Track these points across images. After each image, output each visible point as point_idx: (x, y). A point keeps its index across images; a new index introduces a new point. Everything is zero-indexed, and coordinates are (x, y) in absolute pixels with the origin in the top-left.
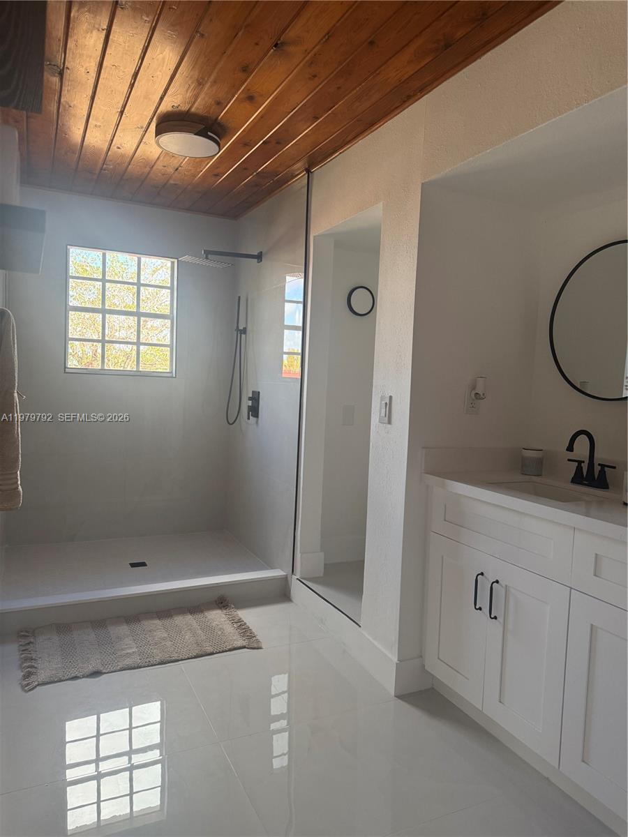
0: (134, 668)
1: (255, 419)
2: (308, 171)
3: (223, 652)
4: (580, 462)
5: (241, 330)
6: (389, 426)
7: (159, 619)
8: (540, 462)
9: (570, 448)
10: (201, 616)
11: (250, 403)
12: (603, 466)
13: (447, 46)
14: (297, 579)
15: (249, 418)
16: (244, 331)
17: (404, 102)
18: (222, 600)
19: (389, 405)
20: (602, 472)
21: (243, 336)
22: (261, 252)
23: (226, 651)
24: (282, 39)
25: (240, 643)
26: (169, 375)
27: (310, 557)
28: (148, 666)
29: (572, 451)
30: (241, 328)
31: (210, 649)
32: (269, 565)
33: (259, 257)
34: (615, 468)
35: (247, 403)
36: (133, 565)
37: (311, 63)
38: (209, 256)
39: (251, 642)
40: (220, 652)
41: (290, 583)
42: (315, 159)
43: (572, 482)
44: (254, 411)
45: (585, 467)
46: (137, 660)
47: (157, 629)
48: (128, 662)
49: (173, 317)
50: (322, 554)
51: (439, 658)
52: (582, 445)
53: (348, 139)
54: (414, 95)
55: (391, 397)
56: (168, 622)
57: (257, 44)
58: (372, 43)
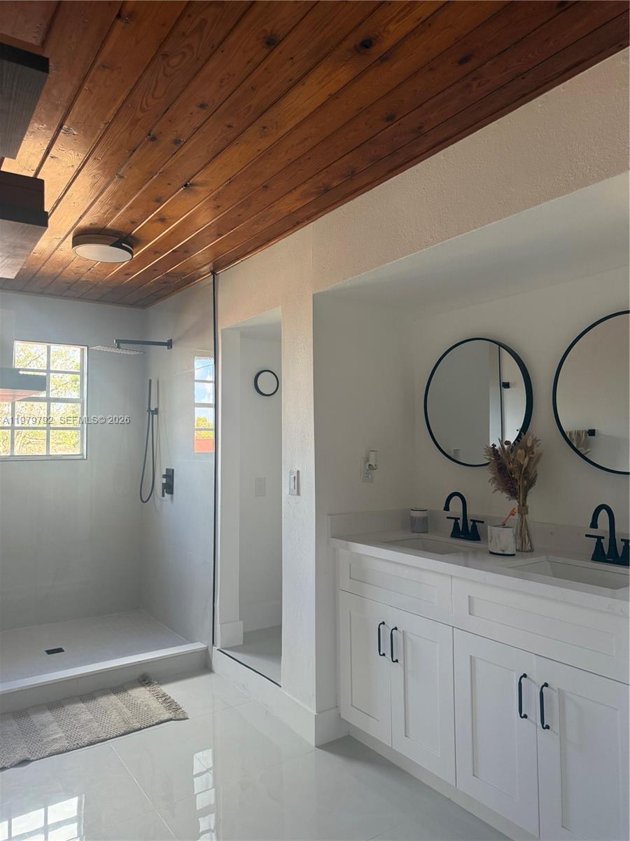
0: (63, 752)
1: (169, 496)
2: (213, 273)
3: (150, 726)
4: (456, 519)
5: (153, 411)
6: (298, 497)
7: (83, 702)
8: (425, 520)
9: (447, 508)
10: (124, 695)
11: (164, 481)
12: (474, 521)
13: (326, 191)
14: (218, 650)
15: (163, 496)
16: (156, 412)
17: (295, 226)
18: (144, 678)
19: (297, 478)
20: (474, 527)
21: (155, 416)
22: (171, 340)
23: (153, 725)
24: (191, 182)
25: (167, 716)
26: (80, 457)
27: (229, 626)
28: (77, 749)
29: (448, 510)
30: (153, 409)
31: (138, 725)
32: (189, 639)
33: (169, 344)
34: (483, 522)
35: (160, 481)
36: (49, 652)
37: (215, 198)
38: (121, 345)
39: (177, 714)
40: (148, 727)
41: (210, 654)
42: (219, 264)
43: (452, 536)
44: (169, 488)
45: (460, 522)
46: (65, 744)
47: (82, 712)
48: (56, 747)
49: (83, 400)
50: (241, 622)
51: (352, 705)
52: (456, 504)
53: (248, 251)
54: (303, 222)
55: (298, 472)
56: (92, 704)
57: (169, 184)
58: (266, 187)
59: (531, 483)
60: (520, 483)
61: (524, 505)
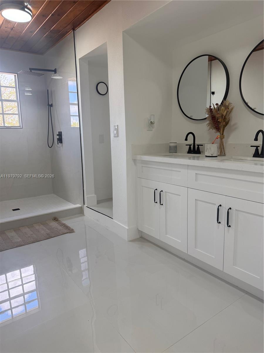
1: (61, 144)
2: (74, 30)
4: (190, 145)
5: (50, 105)
6: (118, 138)
7: (28, 228)
8: (176, 147)
9: (186, 140)
11: (58, 137)
12: (198, 145)
14: (86, 207)
15: (58, 144)
18: (55, 218)
19: (117, 130)
20: (198, 148)
21: (51, 107)
22: (56, 69)
23: (60, 235)
25: (65, 232)
26: (20, 127)
33: (55, 71)
34: (202, 145)
35: (56, 137)
36: (14, 210)
38: (32, 71)
39: (70, 231)
40: (58, 236)
41: (83, 208)
42: (76, 24)
43: (188, 153)
44: (60, 140)
45: (192, 147)
46: (22, 243)
47: (28, 231)
48: (18, 244)
49: (18, 101)
50: (95, 195)
55: (118, 126)
59: (227, 124)
60: (222, 124)
61: (223, 134)
